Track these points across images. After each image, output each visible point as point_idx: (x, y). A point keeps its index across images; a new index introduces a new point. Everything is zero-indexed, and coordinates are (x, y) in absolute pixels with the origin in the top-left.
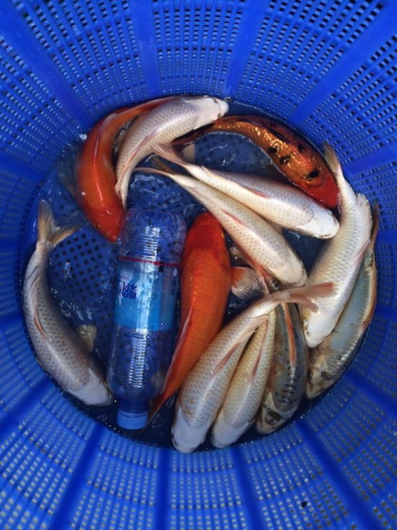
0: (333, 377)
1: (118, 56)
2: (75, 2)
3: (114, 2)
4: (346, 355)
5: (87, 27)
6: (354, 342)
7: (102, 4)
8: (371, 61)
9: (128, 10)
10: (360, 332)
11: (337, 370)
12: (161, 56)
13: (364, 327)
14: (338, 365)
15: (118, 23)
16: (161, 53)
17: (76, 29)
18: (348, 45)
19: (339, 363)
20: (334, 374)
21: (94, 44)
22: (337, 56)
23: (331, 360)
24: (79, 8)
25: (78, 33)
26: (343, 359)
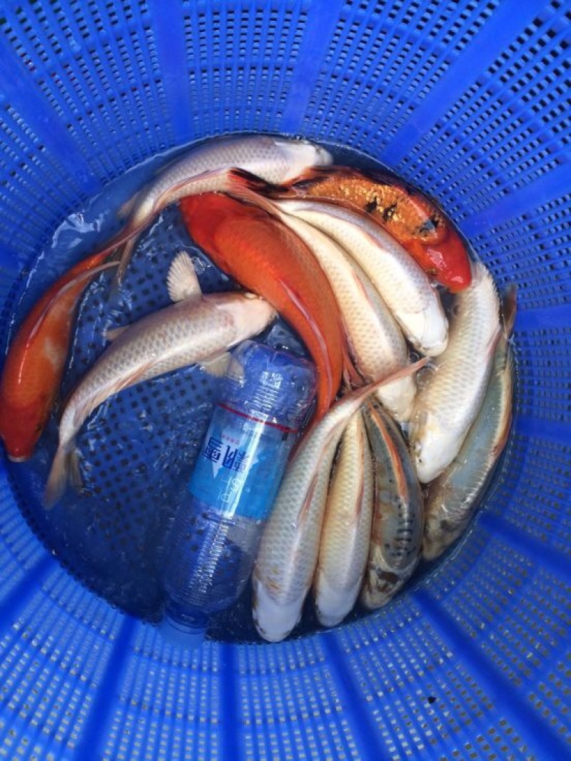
0: (458, 526)
1: (133, 81)
2: (72, 3)
3: (126, 3)
4: (472, 494)
5: (90, 39)
6: (482, 475)
7: (111, 5)
8: (488, 74)
9: (147, 15)
10: (490, 461)
11: (461, 516)
12: (193, 80)
13: (496, 454)
14: (463, 510)
15: (133, 34)
16: (193, 76)
17: (73, 42)
18: (456, 53)
19: (464, 506)
20: (458, 522)
21: (99, 64)
22: (442, 69)
23: (453, 503)
24: (78, 10)
25: (77, 48)
26: (469, 500)
